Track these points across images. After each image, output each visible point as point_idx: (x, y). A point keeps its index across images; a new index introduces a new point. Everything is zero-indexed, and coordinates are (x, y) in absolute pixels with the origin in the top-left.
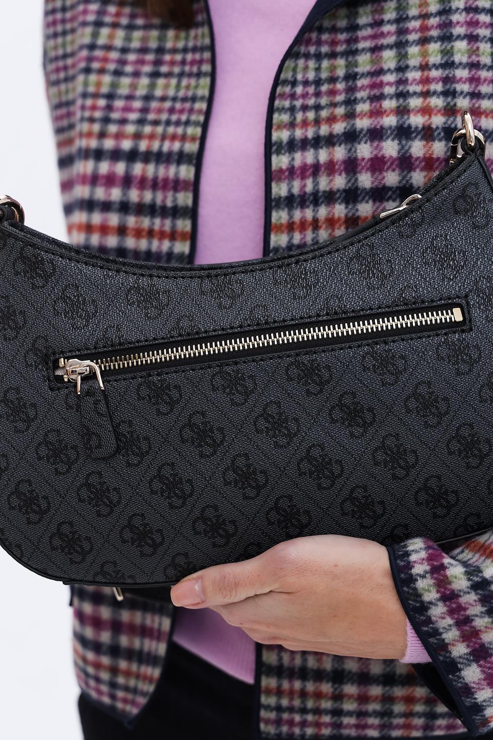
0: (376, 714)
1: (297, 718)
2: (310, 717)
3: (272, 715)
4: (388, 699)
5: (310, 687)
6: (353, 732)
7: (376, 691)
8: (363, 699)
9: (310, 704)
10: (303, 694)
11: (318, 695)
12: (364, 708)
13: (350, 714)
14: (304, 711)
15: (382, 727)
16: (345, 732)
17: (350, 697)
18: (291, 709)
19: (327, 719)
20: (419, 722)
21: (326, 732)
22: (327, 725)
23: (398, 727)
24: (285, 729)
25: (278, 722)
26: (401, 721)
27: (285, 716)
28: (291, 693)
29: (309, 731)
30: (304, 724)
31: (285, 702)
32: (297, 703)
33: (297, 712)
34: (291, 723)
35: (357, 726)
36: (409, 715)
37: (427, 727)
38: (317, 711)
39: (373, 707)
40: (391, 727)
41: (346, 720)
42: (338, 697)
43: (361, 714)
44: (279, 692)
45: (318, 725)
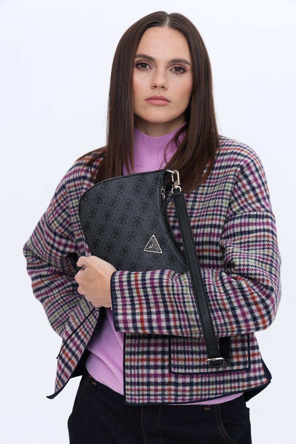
0: (160, 395)
1: (137, 397)
2: (141, 397)
3: (130, 397)
4: (163, 390)
5: (141, 387)
6: (154, 401)
7: (160, 387)
8: (156, 390)
9: (141, 393)
10: (139, 390)
11: (143, 390)
12: (156, 393)
13: (152, 395)
14: (139, 395)
15: (162, 399)
16: (151, 401)
17: (152, 390)
18: (135, 395)
19: (146, 397)
20: (173, 397)
21: (146, 401)
22: (146, 399)
23: (167, 399)
24: (133, 401)
25: (131, 399)
26: (168, 397)
27: (133, 397)
28: (135, 390)
29: (141, 401)
30: (139, 399)
31: (133, 393)
32: (137, 393)
33: (137, 396)
34: (135, 399)
35: (155, 399)
36: (170, 395)
37: (176, 399)
38: (143, 395)
39: (159, 393)
40: (165, 399)
41: (151, 397)
42: (149, 390)
43: (156, 395)
44: (131, 390)
45: (143, 399)
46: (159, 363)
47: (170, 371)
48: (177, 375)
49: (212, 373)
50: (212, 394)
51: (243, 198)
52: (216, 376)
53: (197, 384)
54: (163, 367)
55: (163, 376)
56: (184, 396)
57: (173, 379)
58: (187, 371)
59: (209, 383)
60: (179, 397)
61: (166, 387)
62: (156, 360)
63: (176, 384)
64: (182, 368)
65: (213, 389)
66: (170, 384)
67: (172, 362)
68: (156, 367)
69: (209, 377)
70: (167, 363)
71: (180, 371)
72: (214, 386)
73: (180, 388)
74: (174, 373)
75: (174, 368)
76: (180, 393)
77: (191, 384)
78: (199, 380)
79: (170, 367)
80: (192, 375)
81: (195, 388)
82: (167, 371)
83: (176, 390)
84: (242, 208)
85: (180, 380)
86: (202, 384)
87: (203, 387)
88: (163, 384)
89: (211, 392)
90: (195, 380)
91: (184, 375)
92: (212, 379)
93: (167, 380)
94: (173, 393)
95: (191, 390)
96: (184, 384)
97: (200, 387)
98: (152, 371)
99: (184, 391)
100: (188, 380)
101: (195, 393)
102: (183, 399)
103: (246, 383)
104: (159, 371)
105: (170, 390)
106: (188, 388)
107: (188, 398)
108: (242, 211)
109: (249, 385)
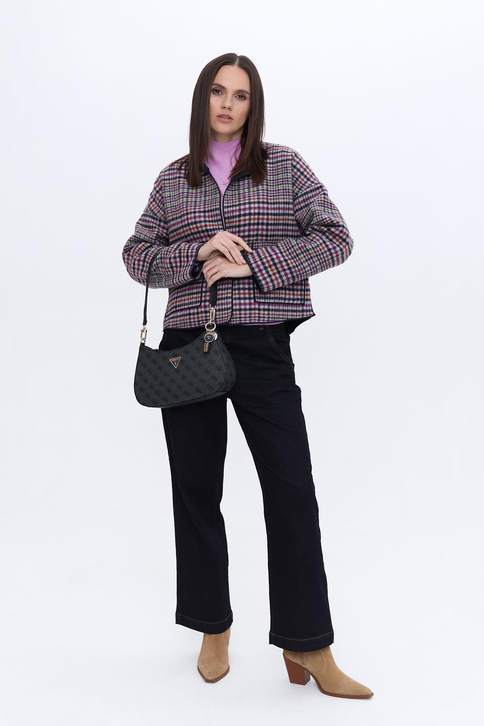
7: (248, 312)
8: (245, 314)
13: (243, 318)
15: (250, 320)
16: (242, 322)
19: (238, 319)
21: (238, 322)
23: (253, 320)
26: (253, 318)
29: (235, 322)
35: (245, 320)
39: (247, 316)
40: (251, 320)
42: (240, 314)
43: (245, 318)
45: (236, 321)
46: (247, 296)
47: (255, 301)
48: (259, 303)
49: (281, 303)
50: (281, 318)
51: (298, 182)
52: (283, 306)
53: (272, 310)
54: (250, 298)
55: (250, 304)
56: (264, 318)
57: (257, 306)
58: (266, 301)
59: (279, 310)
60: (261, 319)
61: (252, 312)
62: (244, 294)
63: (259, 309)
64: (262, 299)
65: (281, 315)
66: (255, 309)
67: (256, 295)
68: (245, 299)
69: (279, 306)
70: (252, 296)
71: (262, 301)
72: (282, 313)
73: (262, 312)
74: (258, 302)
75: (258, 299)
76: (261, 316)
77: (269, 310)
78: (274, 308)
79: (254, 298)
80: (269, 304)
81: (271, 312)
82: (252, 301)
83: (259, 314)
84: (300, 189)
85: (262, 307)
86: (275, 310)
87: (276, 313)
88: (250, 309)
89: (280, 317)
90: (271, 307)
91: (264, 303)
92: (281, 308)
93: (253, 307)
94: (257, 315)
95: (269, 314)
96: (264, 310)
97: (273, 312)
98: (242, 301)
99: (264, 314)
100: (266, 307)
101: (271, 316)
102: (263, 320)
103: (301, 314)
104: (247, 301)
105: (255, 314)
106: (266, 312)
107: (266, 319)
108: (301, 191)
109: (303, 315)
